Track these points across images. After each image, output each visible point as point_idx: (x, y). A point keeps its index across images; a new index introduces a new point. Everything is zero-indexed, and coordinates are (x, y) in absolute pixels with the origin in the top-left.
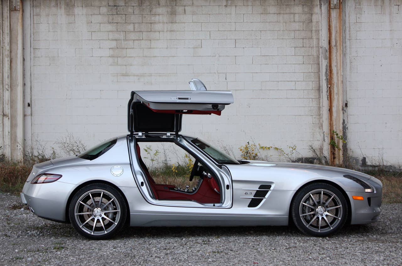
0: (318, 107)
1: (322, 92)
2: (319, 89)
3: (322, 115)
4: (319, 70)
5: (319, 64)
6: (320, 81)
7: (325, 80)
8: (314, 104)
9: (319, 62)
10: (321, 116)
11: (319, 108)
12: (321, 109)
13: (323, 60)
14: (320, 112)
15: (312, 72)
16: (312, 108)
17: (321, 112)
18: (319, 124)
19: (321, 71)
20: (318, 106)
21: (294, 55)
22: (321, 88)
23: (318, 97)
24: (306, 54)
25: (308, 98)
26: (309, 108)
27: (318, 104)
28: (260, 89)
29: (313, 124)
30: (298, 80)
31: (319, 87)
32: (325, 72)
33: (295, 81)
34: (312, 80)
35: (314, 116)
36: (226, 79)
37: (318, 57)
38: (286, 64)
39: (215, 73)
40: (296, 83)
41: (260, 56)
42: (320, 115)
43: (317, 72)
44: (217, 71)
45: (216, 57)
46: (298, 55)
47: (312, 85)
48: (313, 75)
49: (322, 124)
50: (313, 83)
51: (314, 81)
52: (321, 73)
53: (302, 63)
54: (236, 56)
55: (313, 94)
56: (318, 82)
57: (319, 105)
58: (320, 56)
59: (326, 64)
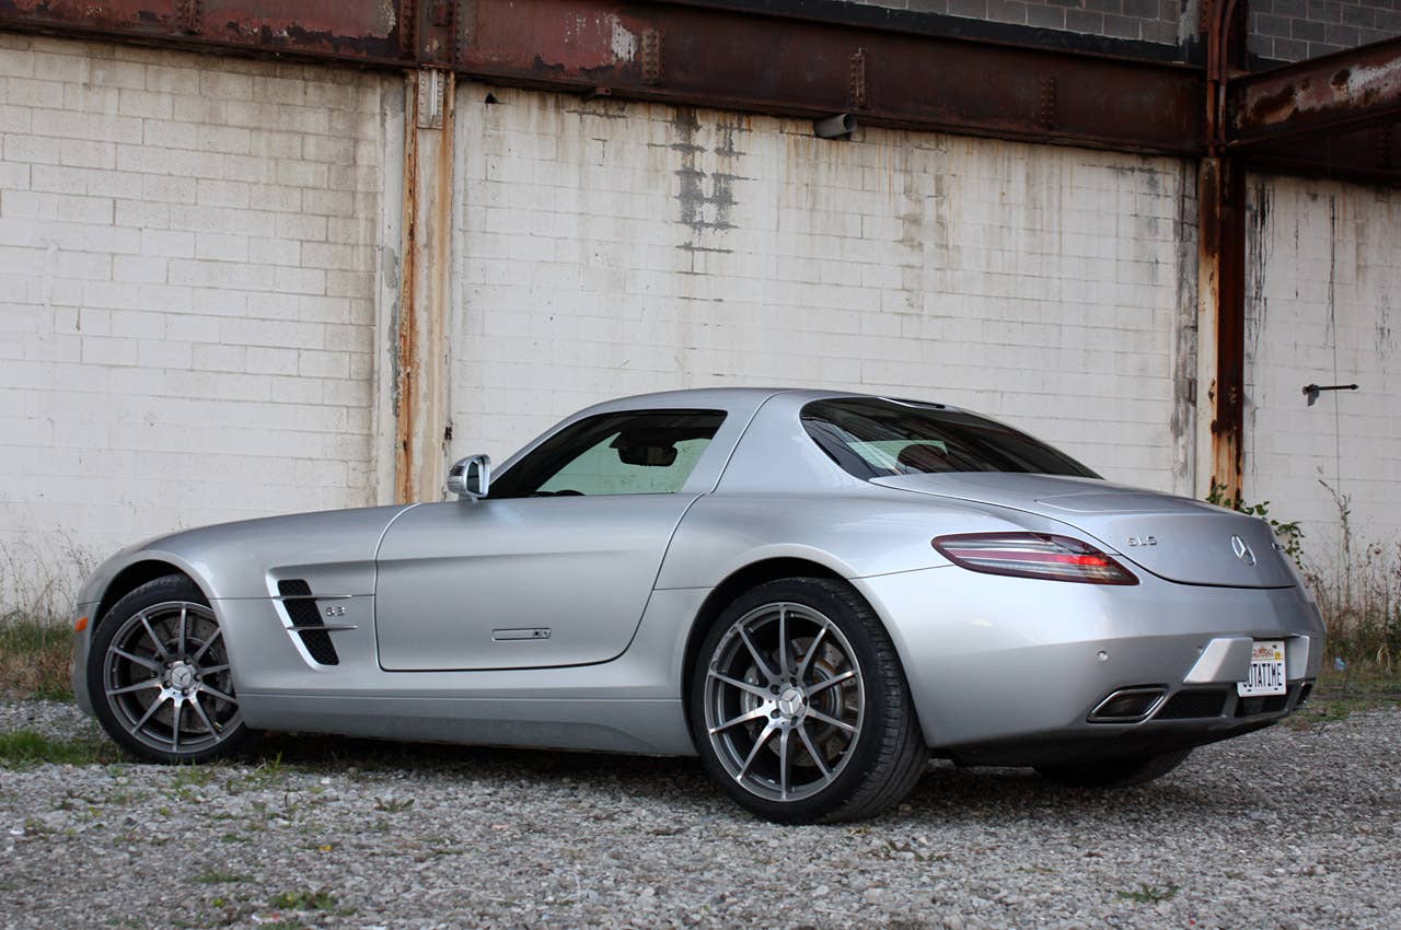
0: (367, 435)
1: (379, 389)
2: (370, 380)
3: (374, 461)
4: (373, 318)
5: (372, 301)
6: (373, 353)
7: (389, 351)
8: (353, 426)
9: (374, 294)
10: (373, 463)
11: (369, 438)
12: (374, 442)
13: (386, 289)
14: (369, 453)
15: (351, 324)
16: (348, 437)
17: (374, 453)
18: (365, 488)
19: (377, 323)
20: (366, 432)
21: (298, 264)
22: (376, 377)
23: (365, 405)
24: (334, 267)
25: (334, 406)
26: (339, 438)
27: (366, 426)
28: (188, 367)
29: (349, 487)
30: (308, 347)
31: (372, 371)
32: (390, 328)
33: (299, 349)
34: (351, 349)
35: (352, 464)
36: (78, 328)
37: (371, 278)
38: (271, 292)
39: (43, 305)
40: (300, 356)
41: (192, 259)
42: (369, 461)
43: (366, 326)
44: (51, 299)
45: (49, 252)
46: (311, 265)
47: (350, 365)
48: (354, 334)
49: (375, 489)
50: (354, 356)
51: (355, 352)
52: (376, 329)
53: (323, 293)
54: (113, 255)
55: (352, 394)
56: (367, 357)
57: (370, 428)
58: (377, 276)
59: (392, 302)
